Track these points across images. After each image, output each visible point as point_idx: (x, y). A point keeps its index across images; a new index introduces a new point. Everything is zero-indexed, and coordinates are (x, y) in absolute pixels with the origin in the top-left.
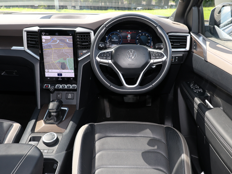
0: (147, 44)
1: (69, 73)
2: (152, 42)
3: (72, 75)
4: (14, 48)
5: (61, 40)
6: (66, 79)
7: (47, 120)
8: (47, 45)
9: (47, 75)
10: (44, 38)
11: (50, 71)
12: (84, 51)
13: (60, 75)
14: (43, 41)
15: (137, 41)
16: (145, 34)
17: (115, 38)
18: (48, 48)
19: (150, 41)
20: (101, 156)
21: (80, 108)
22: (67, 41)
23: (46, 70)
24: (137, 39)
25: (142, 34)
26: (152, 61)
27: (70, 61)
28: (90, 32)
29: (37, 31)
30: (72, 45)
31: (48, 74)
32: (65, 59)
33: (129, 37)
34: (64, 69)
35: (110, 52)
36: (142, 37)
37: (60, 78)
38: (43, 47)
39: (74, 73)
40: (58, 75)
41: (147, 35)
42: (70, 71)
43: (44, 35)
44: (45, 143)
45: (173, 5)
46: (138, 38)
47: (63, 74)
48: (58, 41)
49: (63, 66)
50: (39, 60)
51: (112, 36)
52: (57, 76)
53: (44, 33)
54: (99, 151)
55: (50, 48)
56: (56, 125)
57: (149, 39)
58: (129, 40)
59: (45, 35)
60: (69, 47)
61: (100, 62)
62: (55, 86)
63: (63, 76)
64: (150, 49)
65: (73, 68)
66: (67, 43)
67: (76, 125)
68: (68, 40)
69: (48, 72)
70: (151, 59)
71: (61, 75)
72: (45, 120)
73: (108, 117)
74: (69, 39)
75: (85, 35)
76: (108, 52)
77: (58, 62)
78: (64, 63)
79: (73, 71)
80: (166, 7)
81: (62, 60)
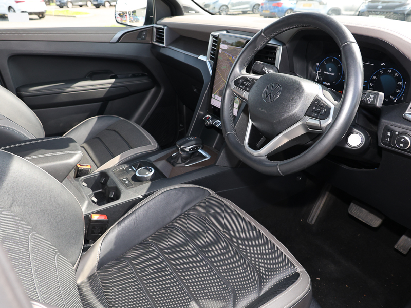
0: (392, 96)
9: (213, 102)
10: (222, 47)
11: (216, 96)
14: (220, 51)
15: (371, 84)
16: (393, 73)
17: (330, 69)
19: (399, 91)
23: (213, 95)
24: (373, 81)
25: (386, 72)
35: (256, 79)
41: (396, 75)
46: (374, 77)
51: (327, 66)
57: (399, 87)
59: (223, 43)
69: (214, 98)
70: (305, 115)
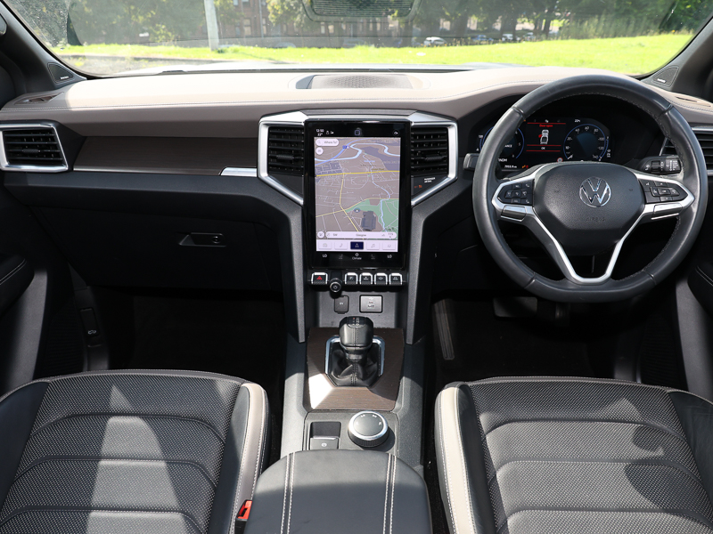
0: (596, 155)
1: (384, 241)
2: (609, 151)
3: (392, 246)
4: (229, 171)
5: (367, 150)
6: (373, 258)
7: (337, 373)
8: (327, 164)
9: (321, 246)
10: (321, 143)
11: (331, 234)
12: (428, 180)
13: (357, 246)
14: (318, 151)
15: (567, 148)
16: (592, 129)
18: (329, 173)
19: (602, 148)
20: (511, 477)
21: (415, 339)
22: (386, 151)
23: (319, 234)
24: (568, 143)
25: (582, 129)
26: (649, 209)
27: (388, 209)
28: (450, 125)
29: (303, 124)
30: (399, 162)
31: (325, 245)
32: (376, 202)
33: (545, 138)
34: (369, 231)
35: (528, 182)
36: (579, 137)
37: (357, 255)
38: (316, 170)
39: (397, 242)
40: (353, 245)
41: (595, 130)
42: (386, 235)
43: (322, 136)
44: (356, 441)
45: (528, 31)
46: (569, 139)
47: (365, 243)
48: (360, 151)
49: (369, 223)
50: (299, 205)
52: (349, 250)
53: (322, 131)
54: (502, 464)
55: (334, 172)
56: (366, 389)
57: (602, 143)
58: (544, 145)
59: (324, 135)
60: (389, 167)
61: (503, 213)
62: (342, 278)
63: (365, 250)
64: (640, 176)
65: (397, 228)
66: (384, 157)
67: (421, 389)
68: (387, 148)
69: (325, 238)
70: (646, 203)
71: (361, 245)
72: (332, 373)
73: (449, 359)
74: (390, 148)
75: (430, 135)
76: (522, 185)
77: (355, 210)
78: (372, 212)
79: (395, 235)
80: (509, 36)
81: (365, 205)
